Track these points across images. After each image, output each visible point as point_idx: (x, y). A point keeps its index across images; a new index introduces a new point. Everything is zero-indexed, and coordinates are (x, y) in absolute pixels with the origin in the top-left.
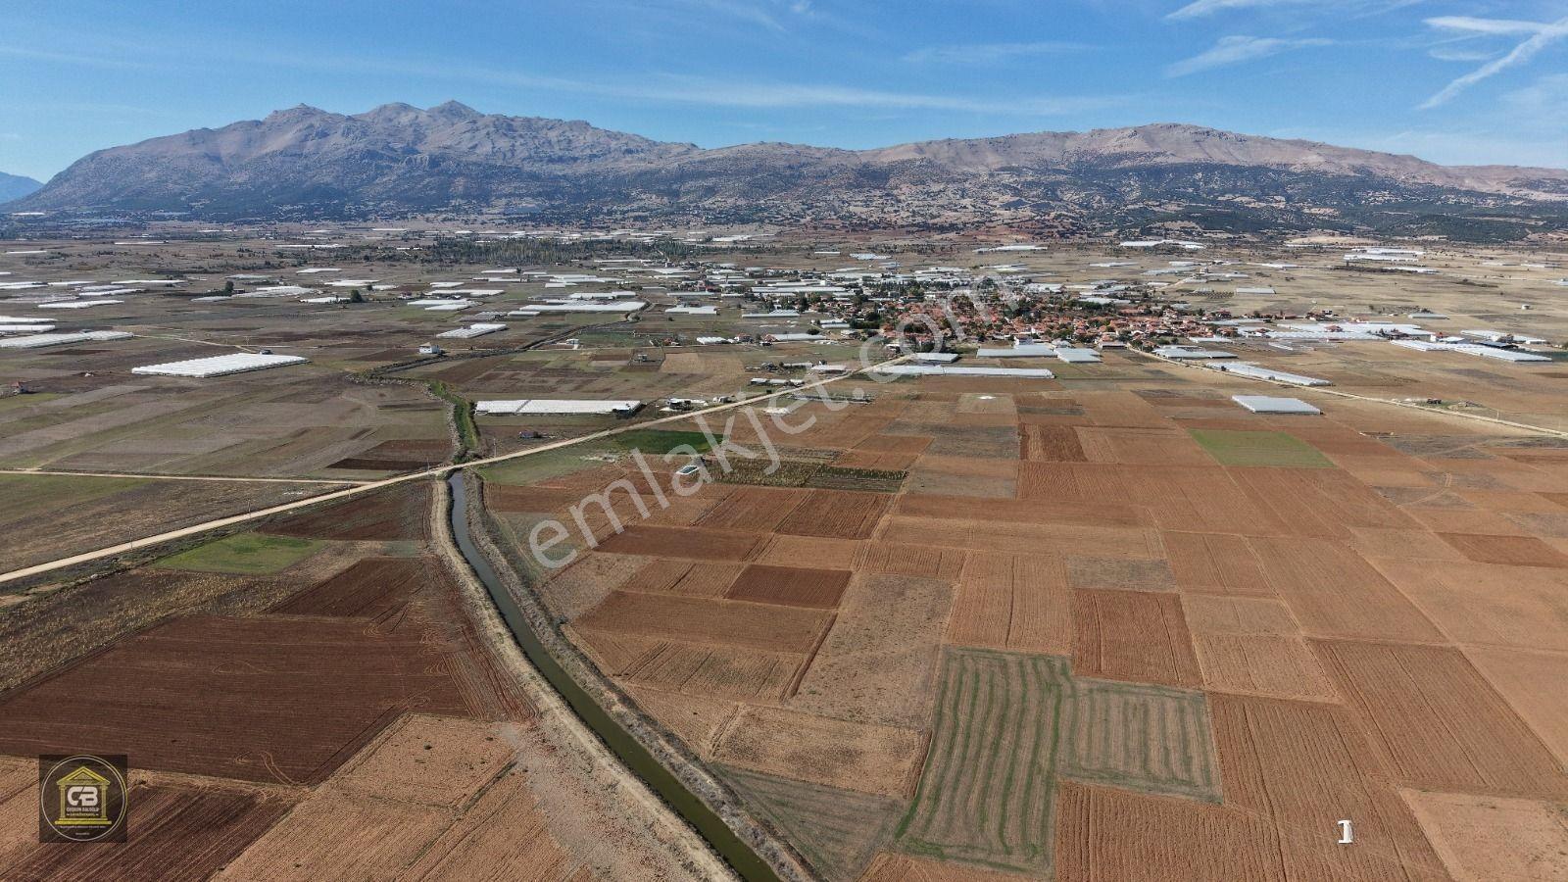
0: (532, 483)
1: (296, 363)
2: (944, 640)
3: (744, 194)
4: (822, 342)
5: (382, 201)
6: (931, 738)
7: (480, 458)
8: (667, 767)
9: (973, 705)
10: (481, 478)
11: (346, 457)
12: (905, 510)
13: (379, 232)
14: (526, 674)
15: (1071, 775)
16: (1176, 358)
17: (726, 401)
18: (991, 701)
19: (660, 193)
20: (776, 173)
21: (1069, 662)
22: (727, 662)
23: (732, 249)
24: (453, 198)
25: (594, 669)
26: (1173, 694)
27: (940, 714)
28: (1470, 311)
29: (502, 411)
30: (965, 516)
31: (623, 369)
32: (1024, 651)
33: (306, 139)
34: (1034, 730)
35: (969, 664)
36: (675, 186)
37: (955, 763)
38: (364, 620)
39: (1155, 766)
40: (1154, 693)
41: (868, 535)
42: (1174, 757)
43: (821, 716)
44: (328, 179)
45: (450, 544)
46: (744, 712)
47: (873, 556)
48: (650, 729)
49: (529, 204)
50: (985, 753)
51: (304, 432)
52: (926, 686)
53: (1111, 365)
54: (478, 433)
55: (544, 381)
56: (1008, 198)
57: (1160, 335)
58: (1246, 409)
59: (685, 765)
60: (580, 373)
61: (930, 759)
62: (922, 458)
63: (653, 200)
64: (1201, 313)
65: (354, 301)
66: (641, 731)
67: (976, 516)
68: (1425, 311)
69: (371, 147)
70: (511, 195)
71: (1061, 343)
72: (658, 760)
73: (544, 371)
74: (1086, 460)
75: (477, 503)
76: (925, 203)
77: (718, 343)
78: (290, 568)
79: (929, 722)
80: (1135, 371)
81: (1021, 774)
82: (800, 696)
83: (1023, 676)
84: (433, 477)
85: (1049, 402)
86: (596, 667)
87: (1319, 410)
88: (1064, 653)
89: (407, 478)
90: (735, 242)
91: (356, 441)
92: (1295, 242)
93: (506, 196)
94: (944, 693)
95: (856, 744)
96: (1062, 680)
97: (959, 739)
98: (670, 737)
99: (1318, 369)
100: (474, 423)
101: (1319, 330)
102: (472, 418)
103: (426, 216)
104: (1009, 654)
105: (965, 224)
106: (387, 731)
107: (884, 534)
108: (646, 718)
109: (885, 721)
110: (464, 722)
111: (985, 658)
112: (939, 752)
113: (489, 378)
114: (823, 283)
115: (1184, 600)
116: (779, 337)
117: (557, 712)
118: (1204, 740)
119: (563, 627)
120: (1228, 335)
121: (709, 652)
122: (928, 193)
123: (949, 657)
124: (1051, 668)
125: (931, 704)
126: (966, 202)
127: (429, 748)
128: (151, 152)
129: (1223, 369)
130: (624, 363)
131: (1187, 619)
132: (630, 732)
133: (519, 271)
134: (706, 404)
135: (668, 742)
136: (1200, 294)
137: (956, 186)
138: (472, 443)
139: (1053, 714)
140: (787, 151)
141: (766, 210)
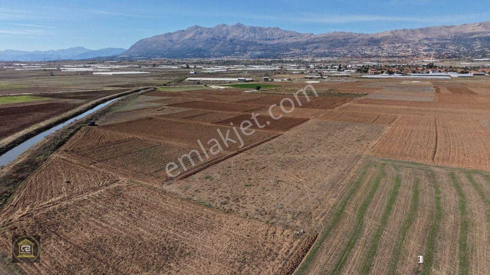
1: (146, 74)
2: (367, 153)
3: (328, 48)
5: (215, 52)
7: (166, 86)
10: (156, 89)
12: (361, 103)
13: (212, 60)
19: (300, 49)
20: (340, 42)
23: (320, 62)
24: (236, 51)
27: (338, 214)
29: (195, 80)
30: (399, 105)
33: (196, 35)
35: (391, 171)
36: (305, 46)
41: (332, 108)
44: (201, 46)
47: (330, 114)
49: (258, 53)
53: (479, 78)
56: (426, 48)
62: (378, 92)
63: (298, 51)
65: (187, 68)
67: (407, 105)
69: (213, 37)
70: (253, 50)
71: (452, 73)
74: (477, 94)
76: (394, 50)
77: (299, 73)
79: (318, 223)
82: (189, 179)
83: (458, 186)
90: (322, 60)
93: (251, 50)
94: (353, 192)
97: (358, 253)
103: (227, 56)
104: (437, 167)
105: (408, 56)
107: (343, 108)
116: (325, 72)
121: (158, 144)
122: (394, 47)
123: (369, 165)
126: (409, 49)
128: (155, 39)
133: (246, 65)
137: (406, 44)
140: (344, 34)
141: (335, 53)
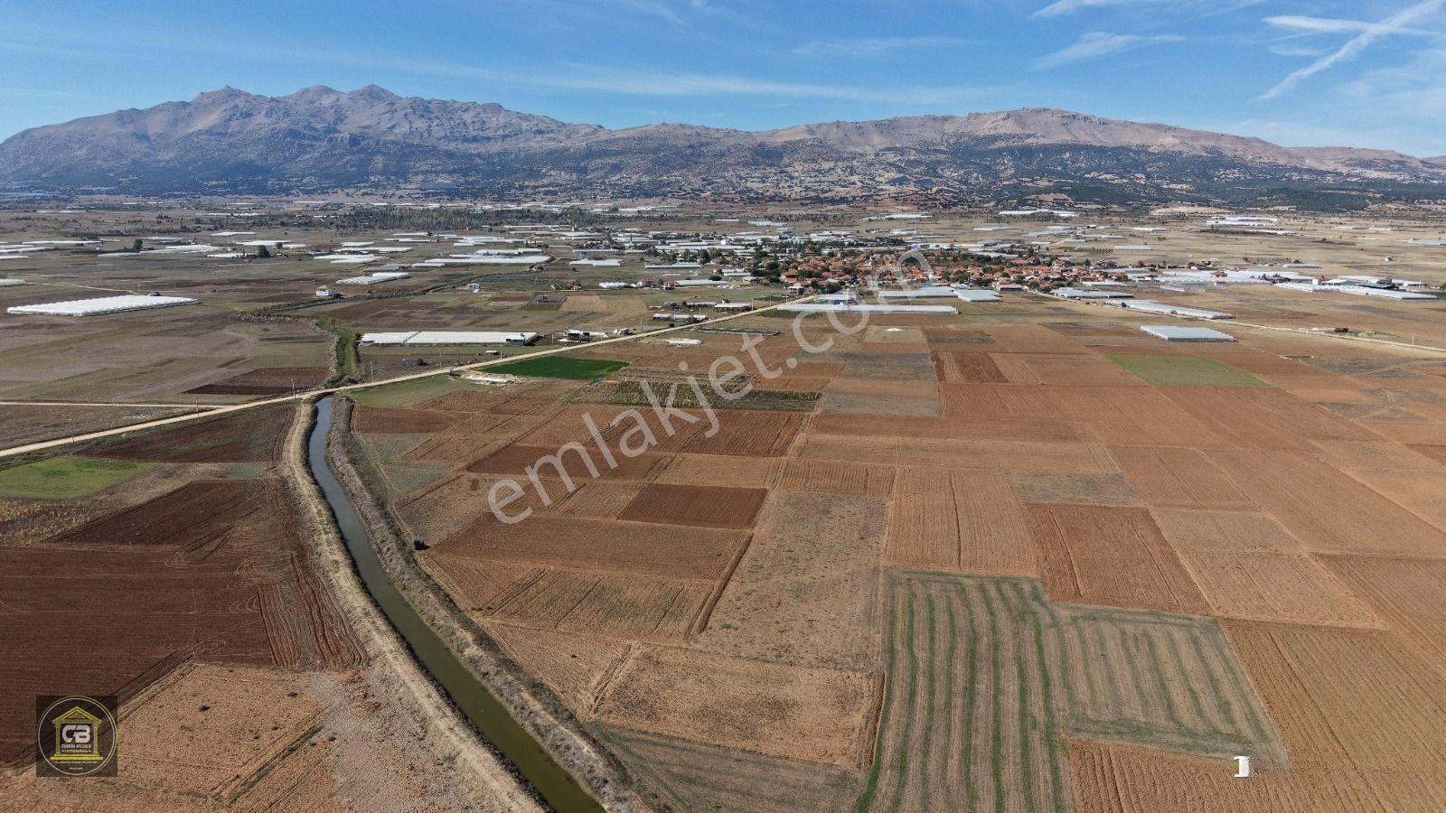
0: (409, 406)
1: (185, 304)
2: (883, 562)
3: (648, 171)
4: (724, 287)
5: (304, 177)
6: (884, 684)
7: (356, 383)
8: (530, 730)
9: (932, 639)
10: (352, 401)
11: (207, 384)
12: (822, 429)
13: (299, 204)
14: (359, 609)
15: (1078, 730)
16: (1075, 297)
17: (627, 333)
18: (953, 632)
19: (570, 170)
20: (678, 152)
21: (1039, 585)
22: (618, 591)
23: (636, 217)
24: (372, 174)
25: (448, 601)
26: (1178, 621)
27: (892, 651)
28: (1341, 263)
29: (389, 342)
30: (888, 433)
31: (523, 308)
32: (983, 572)
33: (230, 120)
34: (1015, 670)
35: (919, 589)
36: (583, 164)
37: (920, 715)
38: (169, 548)
39: (1186, 716)
40: (1153, 620)
41: (782, 452)
42: (1207, 701)
43: (739, 657)
44: (252, 156)
45: (300, 465)
46: (637, 653)
47: (790, 472)
48: (510, 678)
49: (444, 180)
50: (958, 701)
51: (170, 361)
52: (869, 618)
53: (1012, 303)
54: (358, 360)
55: (438, 318)
56: (894, 175)
57: (1054, 280)
58: (1158, 338)
59: (555, 726)
60: (477, 311)
61: (887, 711)
62: (835, 382)
63: (562, 177)
64: (1088, 263)
65: (261, 256)
66: (498, 681)
67: (901, 433)
68: (1297, 262)
69: (292, 127)
70: (427, 172)
71: (960, 286)
72: (519, 720)
73: (441, 309)
74: (1007, 381)
75: (342, 426)
76: (817, 179)
77: (620, 288)
78: (98, 493)
79: (879, 662)
80: (1036, 308)
81: (1011, 728)
82: (710, 632)
83: (988, 602)
84: (298, 402)
85: (958, 333)
86: (451, 600)
87: (1231, 337)
88: (1033, 575)
89: (269, 402)
90: (639, 211)
91: (224, 369)
92: (1158, 212)
93: (422, 173)
94: (893, 623)
95: (786, 692)
96: (1036, 606)
97: (922, 682)
98: (537, 688)
99: (1214, 306)
100: (357, 352)
101: (1205, 276)
102: (356, 348)
103: (347, 191)
104: (968, 577)
105: (854, 198)
106: (154, 687)
107: (801, 452)
108: (508, 664)
109: (823, 662)
110: (263, 673)
111: (935, 582)
112: (896, 704)
113: (380, 316)
114: (723, 242)
115: (1154, 515)
116: (681, 282)
117: (390, 657)
118: (1236, 678)
119: (417, 554)
120: (1119, 279)
121: (596, 579)
122: (819, 171)
123: (893, 582)
124: (1019, 592)
125: (878, 638)
126: (855, 178)
127: (205, 709)
128: (81, 130)
129: (1124, 305)
130: (524, 303)
131: (1165, 534)
132: (484, 682)
133: (430, 234)
134: (605, 336)
135: (534, 695)
136: (1081, 250)
137: (846, 164)
138: (349, 369)
139: (1035, 648)
140: (688, 132)
141: (668, 185)
